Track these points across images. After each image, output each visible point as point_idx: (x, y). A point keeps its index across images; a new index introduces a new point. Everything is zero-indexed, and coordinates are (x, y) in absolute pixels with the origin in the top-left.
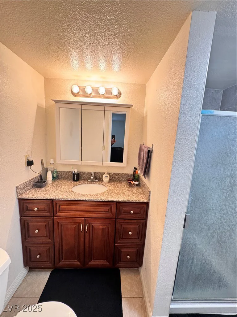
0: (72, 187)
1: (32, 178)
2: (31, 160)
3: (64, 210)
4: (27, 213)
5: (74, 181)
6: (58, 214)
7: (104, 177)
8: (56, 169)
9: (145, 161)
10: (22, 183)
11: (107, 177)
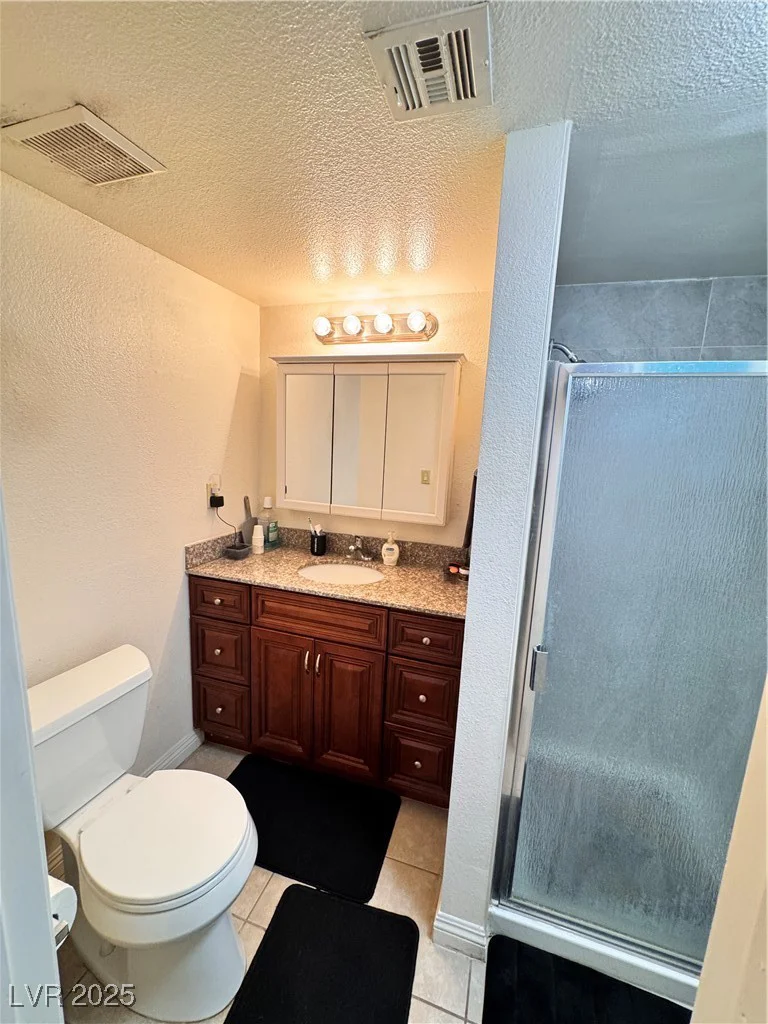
0: (301, 568)
1: (219, 536)
2: (218, 494)
3: (272, 613)
4: (203, 609)
5: (314, 553)
6: (261, 619)
7: (384, 551)
8: (276, 523)
10: (200, 541)
11: (392, 549)
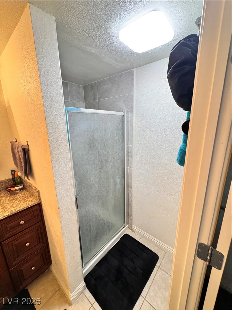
9: (22, 161)
